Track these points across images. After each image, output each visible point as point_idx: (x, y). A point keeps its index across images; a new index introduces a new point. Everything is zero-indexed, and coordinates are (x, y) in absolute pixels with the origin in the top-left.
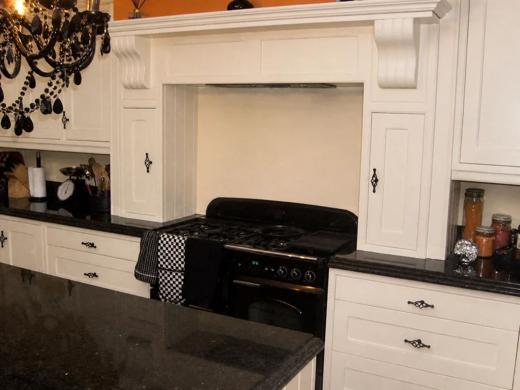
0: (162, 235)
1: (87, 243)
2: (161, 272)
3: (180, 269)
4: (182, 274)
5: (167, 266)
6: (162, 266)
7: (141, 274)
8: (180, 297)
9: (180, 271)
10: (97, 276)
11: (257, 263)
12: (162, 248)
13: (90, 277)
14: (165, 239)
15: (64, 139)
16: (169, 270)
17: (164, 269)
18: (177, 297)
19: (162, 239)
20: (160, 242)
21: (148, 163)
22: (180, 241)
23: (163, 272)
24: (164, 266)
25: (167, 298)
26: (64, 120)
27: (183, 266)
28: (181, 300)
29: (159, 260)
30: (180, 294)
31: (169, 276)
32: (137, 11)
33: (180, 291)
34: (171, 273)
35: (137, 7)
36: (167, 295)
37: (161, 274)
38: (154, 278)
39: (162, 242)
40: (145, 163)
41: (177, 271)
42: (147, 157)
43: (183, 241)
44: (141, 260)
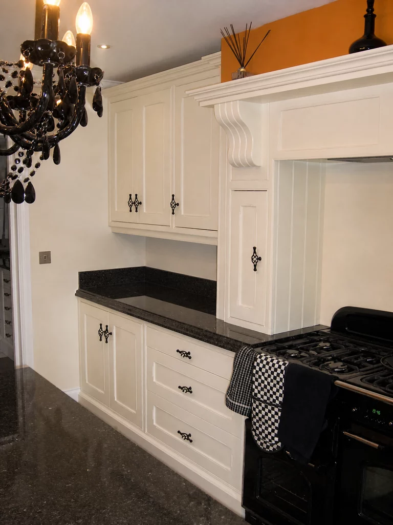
0: (259, 355)
1: (182, 352)
2: (255, 402)
3: (277, 402)
4: (279, 410)
5: (262, 397)
6: (256, 394)
7: (232, 401)
8: (276, 439)
9: (277, 406)
10: (191, 392)
11: (379, 413)
12: (257, 372)
13: (183, 391)
14: (262, 361)
15: (174, 226)
16: (265, 402)
17: (258, 400)
18: (273, 438)
19: (259, 361)
20: (255, 364)
21: (256, 259)
22: (280, 367)
23: (257, 403)
24: (259, 396)
25: (261, 437)
26: (173, 205)
27: (281, 399)
28: (276, 442)
29: (254, 387)
30: (276, 435)
31: (263, 409)
32: (242, 70)
33: (276, 431)
34: (266, 407)
35: (242, 66)
36: (261, 433)
37: (254, 406)
38: (247, 409)
39: (258, 365)
40: (252, 259)
41: (274, 405)
42: (255, 252)
43: (283, 367)
44: (232, 384)
